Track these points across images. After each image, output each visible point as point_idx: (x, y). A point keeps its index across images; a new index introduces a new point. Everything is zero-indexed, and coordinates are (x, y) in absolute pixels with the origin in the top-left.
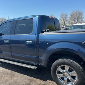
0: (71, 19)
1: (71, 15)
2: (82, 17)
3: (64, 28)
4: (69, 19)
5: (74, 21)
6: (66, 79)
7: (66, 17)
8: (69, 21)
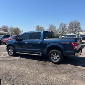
0: (69, 28)
1: (70, 25)
2: (80, 27)
3: (62, 37)
4: (68, 28)
5: (72, 30)
6: (55, 59)
7: (64, 26)
8: (68, 30)
